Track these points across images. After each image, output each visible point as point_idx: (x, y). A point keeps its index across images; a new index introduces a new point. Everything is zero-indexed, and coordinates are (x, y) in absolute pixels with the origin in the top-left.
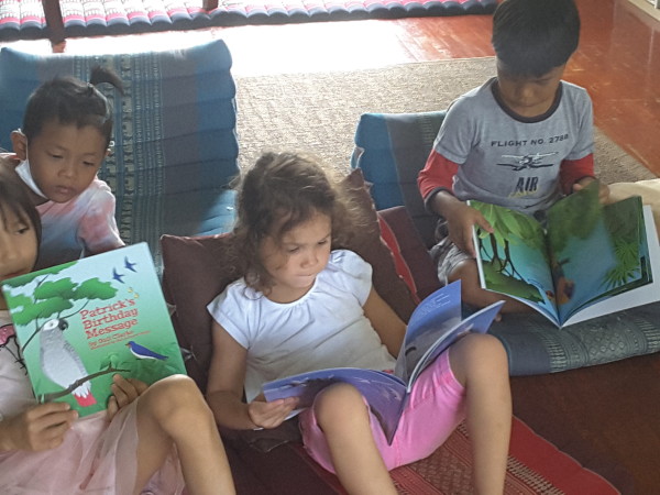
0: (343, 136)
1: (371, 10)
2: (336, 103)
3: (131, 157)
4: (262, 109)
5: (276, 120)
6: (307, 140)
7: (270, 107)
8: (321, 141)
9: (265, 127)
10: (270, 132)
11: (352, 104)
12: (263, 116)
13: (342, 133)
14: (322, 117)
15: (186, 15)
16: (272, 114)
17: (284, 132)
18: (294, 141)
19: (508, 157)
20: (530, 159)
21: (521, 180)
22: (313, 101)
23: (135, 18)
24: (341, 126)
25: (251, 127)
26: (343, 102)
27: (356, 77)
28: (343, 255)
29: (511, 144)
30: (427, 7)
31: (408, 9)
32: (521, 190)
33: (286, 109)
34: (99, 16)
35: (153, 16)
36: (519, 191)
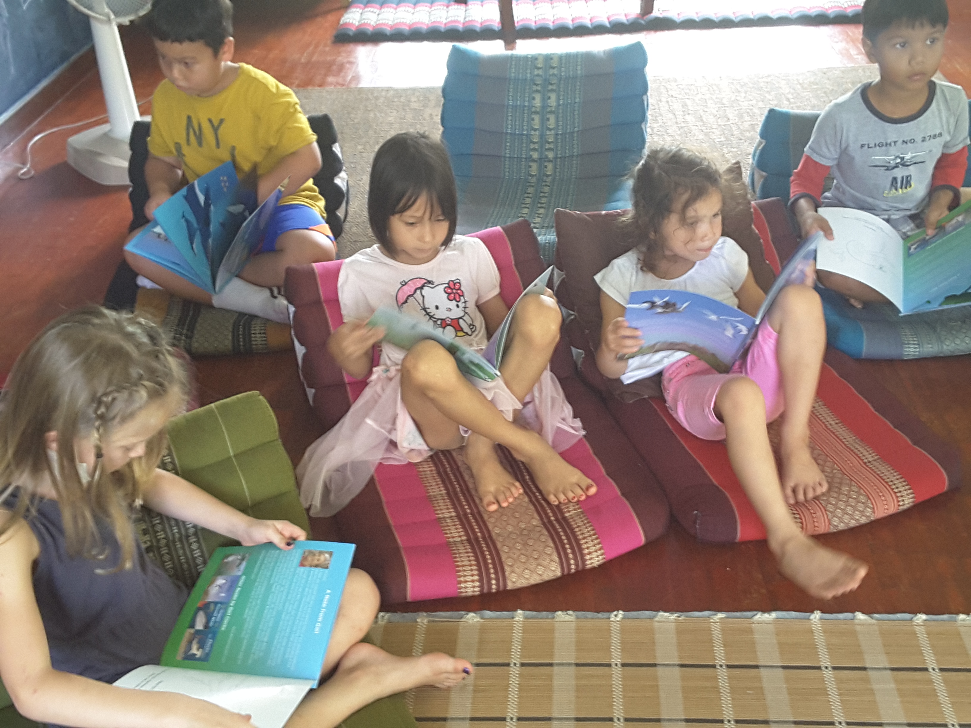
0: (748, 134)
1: (795, 16)
2: (746, 103)
3: (552, 146)
4: (677, 106)
5: (688, 117)
6: (713, 136)
7: (685, 105)
8: (726, 138)
9: (677, 123)
10: (680, 128)
11: (761, 104)
12: (677, 113)
13: (748, 131)
14: (731, 116)
15: (623, 19)
16: (686, 112)
17: (693, 128)
18: (701, 137)
19: (879, 158)
20: (902, 159)
21: (895, 179)
22: (725, 101)
23: (578, 22)
24: (746, 125)
25: (664, 123)
26: (754, 102)
27: (769, 80)
28: (724, 242)
29: (881, 145)
30: (850, 15)
31: (832, 16)
32: (896, 189)
33: (699, 108)
34: (547, 20)
35: (594, 21)
36: (894, 190)
